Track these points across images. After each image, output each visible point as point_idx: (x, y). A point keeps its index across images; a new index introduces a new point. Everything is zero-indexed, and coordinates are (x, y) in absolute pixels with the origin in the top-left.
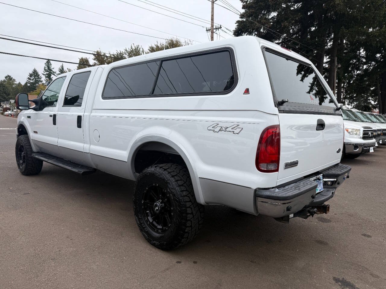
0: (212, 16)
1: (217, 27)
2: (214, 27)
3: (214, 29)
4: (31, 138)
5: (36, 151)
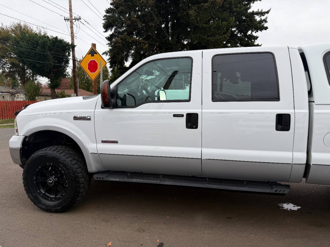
0: (70, 6)
1: (76, 18)
2: (73, 18)
3: (73, 19)
4: (90, 152)
5: (96, 171)
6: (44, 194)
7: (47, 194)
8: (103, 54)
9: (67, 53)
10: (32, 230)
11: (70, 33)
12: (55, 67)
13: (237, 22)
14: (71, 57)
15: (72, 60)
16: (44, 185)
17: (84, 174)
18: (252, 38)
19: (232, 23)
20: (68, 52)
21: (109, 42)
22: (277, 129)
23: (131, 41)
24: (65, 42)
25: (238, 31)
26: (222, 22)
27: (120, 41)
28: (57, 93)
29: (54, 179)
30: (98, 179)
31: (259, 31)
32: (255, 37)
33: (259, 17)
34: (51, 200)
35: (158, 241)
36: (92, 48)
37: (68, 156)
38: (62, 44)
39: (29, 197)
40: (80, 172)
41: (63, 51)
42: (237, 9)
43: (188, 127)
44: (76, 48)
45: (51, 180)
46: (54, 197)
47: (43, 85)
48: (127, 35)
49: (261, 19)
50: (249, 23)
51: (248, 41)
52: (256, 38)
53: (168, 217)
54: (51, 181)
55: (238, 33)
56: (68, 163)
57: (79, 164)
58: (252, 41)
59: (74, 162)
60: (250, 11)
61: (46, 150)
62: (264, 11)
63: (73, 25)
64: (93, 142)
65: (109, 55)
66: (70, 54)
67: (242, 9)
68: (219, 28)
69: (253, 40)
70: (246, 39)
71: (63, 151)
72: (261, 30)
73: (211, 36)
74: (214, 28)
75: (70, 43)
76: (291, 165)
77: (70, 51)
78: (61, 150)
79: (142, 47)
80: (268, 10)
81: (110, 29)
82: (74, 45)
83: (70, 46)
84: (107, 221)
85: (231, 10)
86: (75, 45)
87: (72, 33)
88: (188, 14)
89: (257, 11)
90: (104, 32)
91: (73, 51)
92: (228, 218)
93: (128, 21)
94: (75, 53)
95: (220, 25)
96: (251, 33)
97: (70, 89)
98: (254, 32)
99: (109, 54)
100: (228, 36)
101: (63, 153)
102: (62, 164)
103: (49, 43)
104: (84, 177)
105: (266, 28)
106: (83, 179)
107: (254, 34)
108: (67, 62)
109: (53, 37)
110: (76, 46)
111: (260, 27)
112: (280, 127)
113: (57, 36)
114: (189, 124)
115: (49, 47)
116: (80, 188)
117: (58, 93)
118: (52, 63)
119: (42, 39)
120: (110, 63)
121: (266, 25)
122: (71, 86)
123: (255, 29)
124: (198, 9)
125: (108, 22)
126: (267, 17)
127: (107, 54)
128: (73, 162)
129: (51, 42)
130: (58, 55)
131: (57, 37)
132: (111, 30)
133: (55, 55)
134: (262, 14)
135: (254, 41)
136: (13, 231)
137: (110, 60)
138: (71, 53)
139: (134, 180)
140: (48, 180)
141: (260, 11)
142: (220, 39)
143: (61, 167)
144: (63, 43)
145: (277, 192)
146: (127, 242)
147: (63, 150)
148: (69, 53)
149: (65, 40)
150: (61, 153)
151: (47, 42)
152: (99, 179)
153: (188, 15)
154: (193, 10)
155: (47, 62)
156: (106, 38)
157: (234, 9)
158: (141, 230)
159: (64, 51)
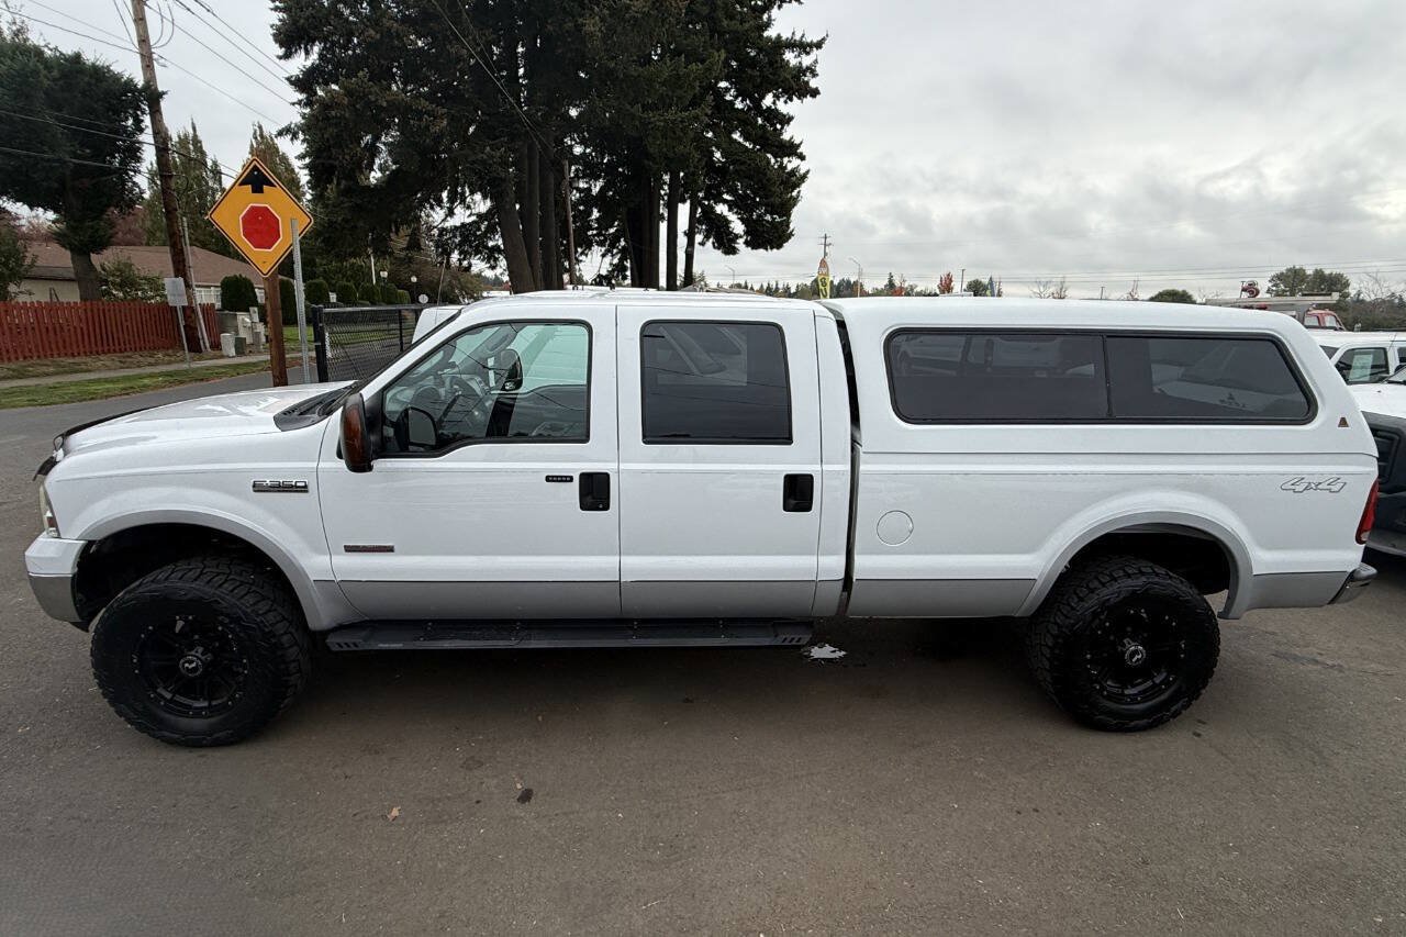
4: (312, 578)
5: (334, 625)
6: (171, 701)
7: (179, 698)
8: (280, 133)
9: (127, 119)
10: (153, 810)
11: (136, 43)
12: (79, 172)
13: (734, 63)
14: (147, 137)
15: (153, 148)
16: (170, 674)
17: (295, 635)
18: (775, 117)
19: (717, 68)
20: (131, 115)
21: (302, 96)
22: (786, 508)
23: (385, 104)
24: (117, 78)
25: (737, 90)
26: (688, 62)
27: (346, 101)
28: (99, 269)
29: (203, 658)
30: (342, 647)
31: (795, 98)
32: (784, 116)
33: (795, 57)
34: (198, 713)
35: (519, 786)
36: (255, 166)
37: (242, 591)
38: (104, 85)
39: (120, 713)
40: (286, 633)
41: (110, 113)
42: (733, 22)
43: (584, 507)
44: (163, 104)
45: (191, 662)
46: (206, 704)
47: (23, 222)
48: (369, 81)
49: (800, 63)
50: (768, 71)
51: (763, 126)
52: (786, 120)
53: (540, 718)
54: (194, 665)
55: (736, 97)
56: (245, 613)
57: (280, 609)
58: (776, 129)
59: (263, 607)
60: (771, 33)
61: (166, 579)
62: (809, 41)
63: (143, 11)
64: (318, 551)
65: (303, 141)
66: (143, 125)
67: (747, 26)
68: (676, 81)
69: (779, 126)
70: (760, 121)
71: (224, 577)
72: (801, 96)
73: (654, 107)
74: (663, 84)
75: (140, 81)
76: (814, 584)
77: (143, 113)
78: (218, 574)
79: (427, 127)
80: (819, 39)
81: (300, 48)
82: (156, 88)
83: (140, 91)
84: (377, 752)
85: (715, 23)
86: (160, 89)
87: (144, 41)
88: (579, 28)
89: (790, 36)
90: (280, 58)
91: (156, 112)
92: (687, 701)
93: (372, 32)
94: (161, 120)
95: (682, 71)
96: (774, 103)
97: (148, 244)
98: (782, 100)
99: (301, 136)
100: (706, 115)
101: (226, 585)
102: (228, 615)
103: (46, 76)
104: (296, 644)
105: (815, 93)
106: (295, 648)
107: (783, 107)
108: (133, 153)
109: (61, 54)
110: (164, 93)
111: (798, 85)
112: (793, 502)
113: (76, 50)
114: (589, 499)
115: (45, 93)
116: (289, 675)
117: (104, 269)
118: (67, 158)
119: (12, 59)
120: (310, 171)
121: (813, 83)
122: (152, 234)
123: (785, 91)
124: (611, 16)
125: (295, 22)
126: (816, 61)
127: (295, 136)
128: (260, 605)
129: (55, 73)
130: (89, 126)
131: (77, 57)
132: (307, 53)
133: (79, 124)
134: (804, 47)
135: (782, 128)
136: (94, 821)
137: (307, 160)
138: (147, 120)
139: (447, 645)
140: (182, 661)
141: (797, 37)
142: (682, 122)
143: (222, 623)
144: (110, 81)
145: (786, 643)
146: (439, 800)
147: (224, 574)
148: (138, 121)
149: (116, 69)
150: (220, 586)
151: (36, 72)
152: (345, 648)
153: (580, 31)
154: (597, 18)
155: (44, 152)
156: (288, 79)
157: (725, 23)
158: (472, 764)
159: (117, 113)
